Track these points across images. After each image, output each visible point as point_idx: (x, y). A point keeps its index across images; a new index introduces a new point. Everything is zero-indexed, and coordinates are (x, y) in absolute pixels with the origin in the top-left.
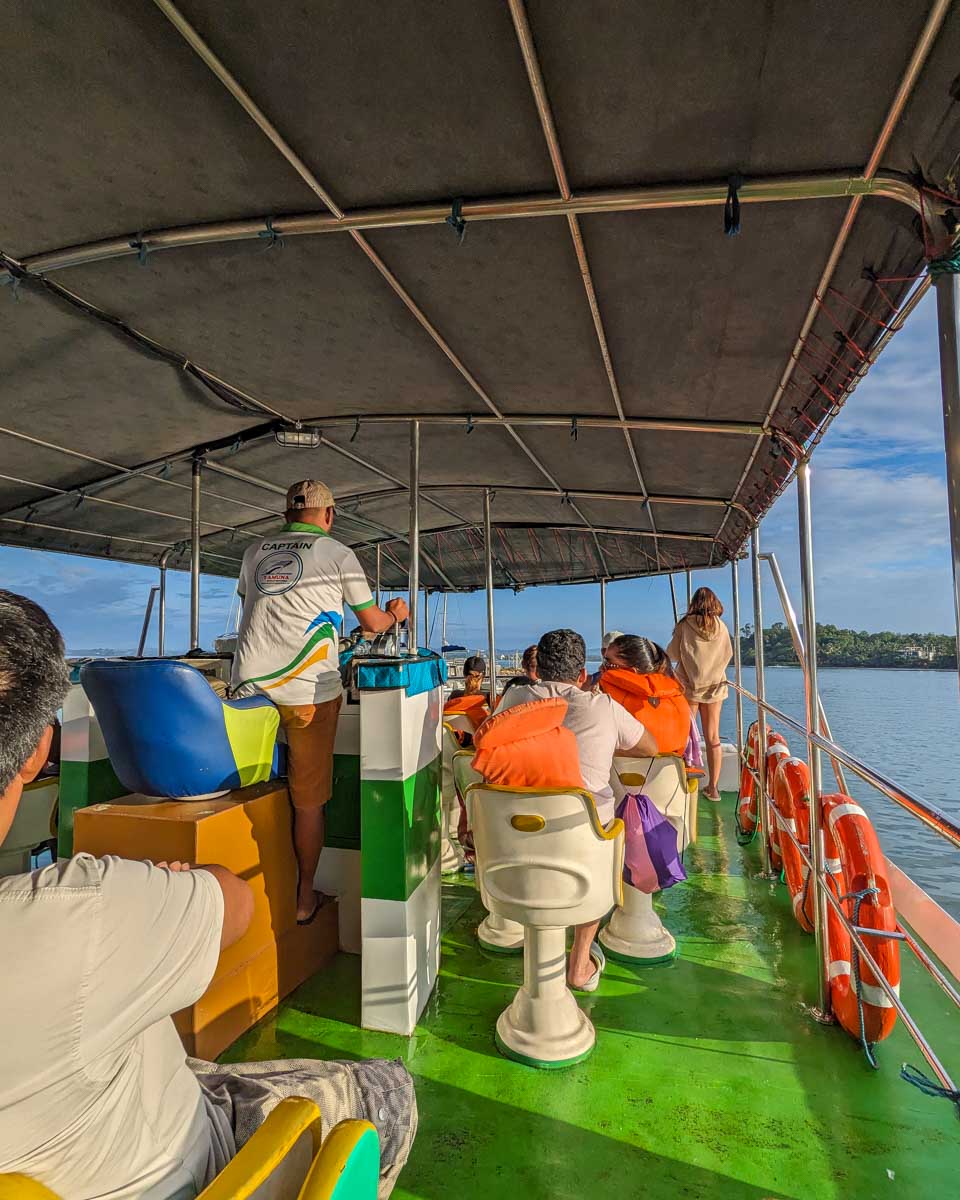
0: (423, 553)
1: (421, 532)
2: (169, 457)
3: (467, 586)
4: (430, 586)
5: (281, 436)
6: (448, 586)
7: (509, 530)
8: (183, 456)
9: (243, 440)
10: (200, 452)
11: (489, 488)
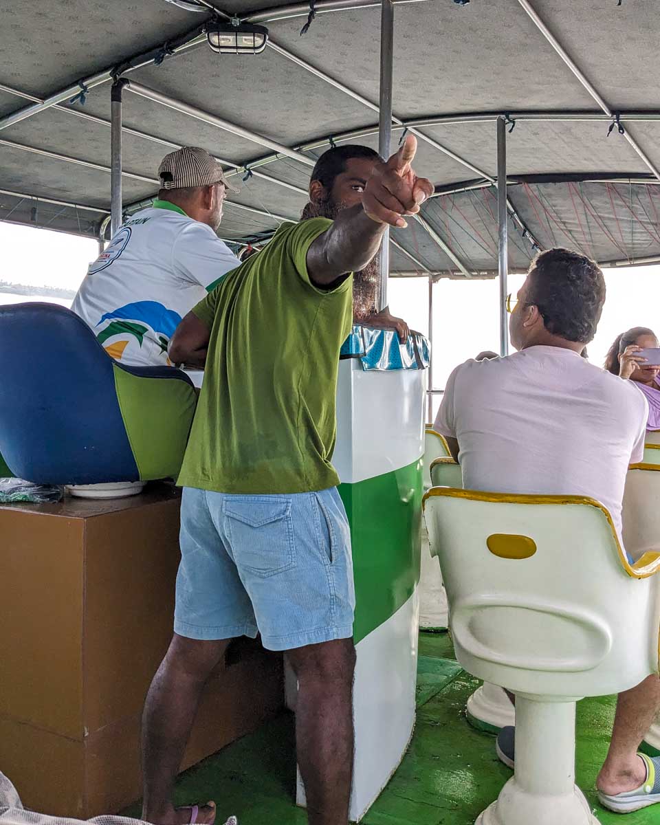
0: (419, 220)
2: (84, 79)
3: (484, 271)
4: (435, 271)
5: (215, 39)
6: (460, 271)
7: (541, 186)
8: (101, 76)
9: (170, 49)
10: (120, 69)
11: (506, 116)
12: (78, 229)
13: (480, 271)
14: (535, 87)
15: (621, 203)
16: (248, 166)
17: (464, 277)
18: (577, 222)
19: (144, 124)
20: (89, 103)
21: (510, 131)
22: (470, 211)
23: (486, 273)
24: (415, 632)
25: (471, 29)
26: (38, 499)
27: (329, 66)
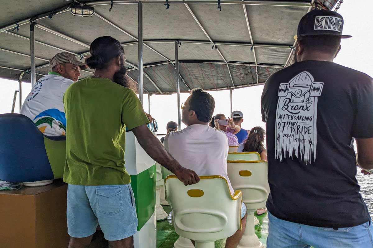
0: (145, 74)
1: (144, 65)
2: (18, 22)
3: (168, 92)
4: (151, 92)
5: (74, 11)
6: (159, 92)
7: (188, 64)
8: (25, 21)
9: (55, 13)
10: (33, 19)
11: (178, 41)
12: (11, 77)
13: (166, 92)
14: (188, 33)
15: (214, 70)
16: (82, 55)
17: (161, 94)
18: (199, 76)
19: (42, 39)
20: (20, 31)
21: (180, 47)
22: (163, 71)
23: (168, 93)
24: (155, 222)
25: (168, 13)
26: (11, 188)
27: (116, 22)
